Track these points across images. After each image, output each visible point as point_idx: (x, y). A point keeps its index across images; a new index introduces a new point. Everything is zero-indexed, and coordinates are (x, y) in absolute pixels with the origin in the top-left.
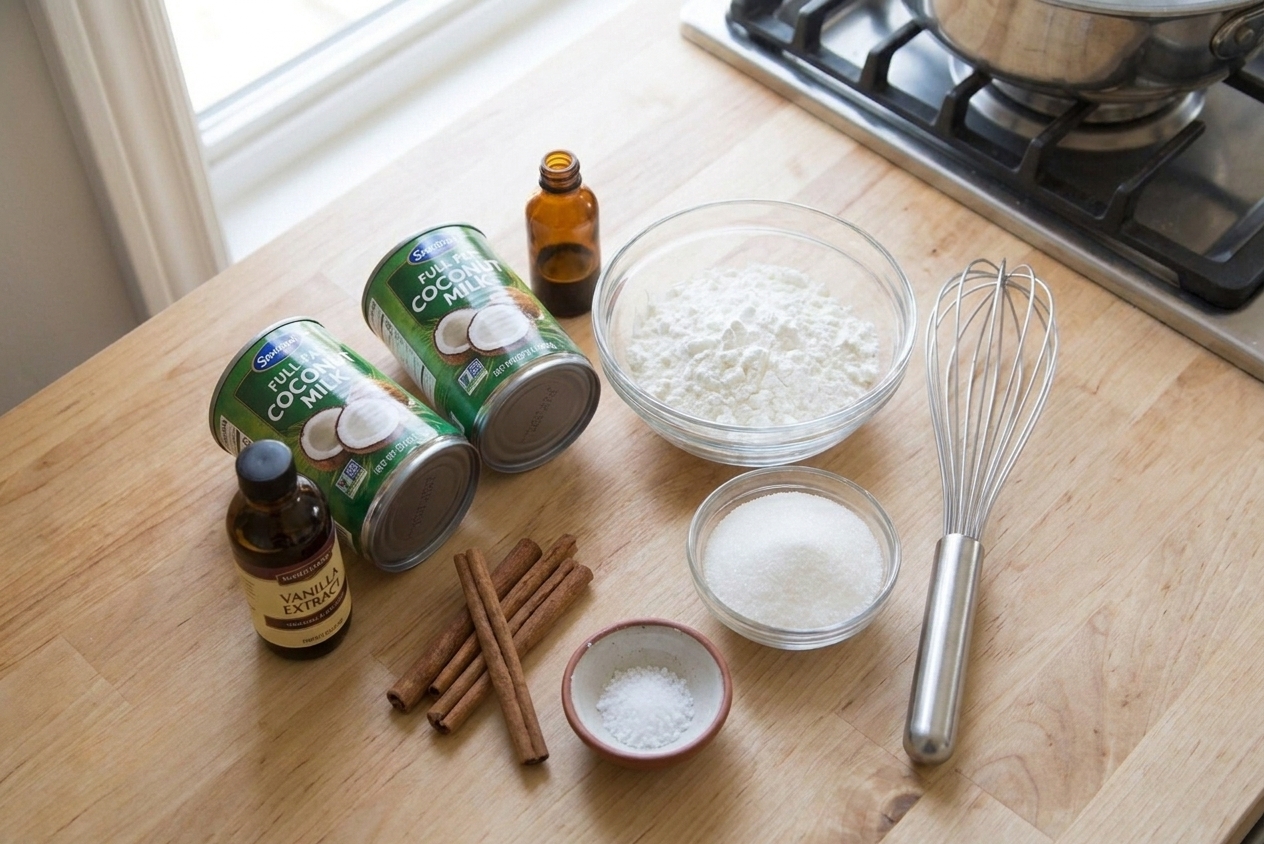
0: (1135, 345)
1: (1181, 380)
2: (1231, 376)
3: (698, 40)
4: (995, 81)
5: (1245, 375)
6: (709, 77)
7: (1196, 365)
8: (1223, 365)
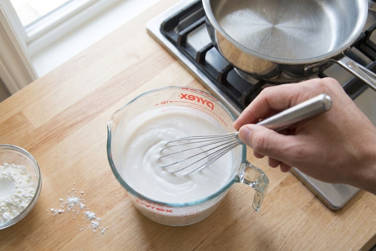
0: (268, 169)
1: (282, 184)
2: (298, 184)
3: (150, 34)
4: (235, 69)
5: (303, 184)
6: (153, 46)
7: (287, 179)
8: (296, 180)
